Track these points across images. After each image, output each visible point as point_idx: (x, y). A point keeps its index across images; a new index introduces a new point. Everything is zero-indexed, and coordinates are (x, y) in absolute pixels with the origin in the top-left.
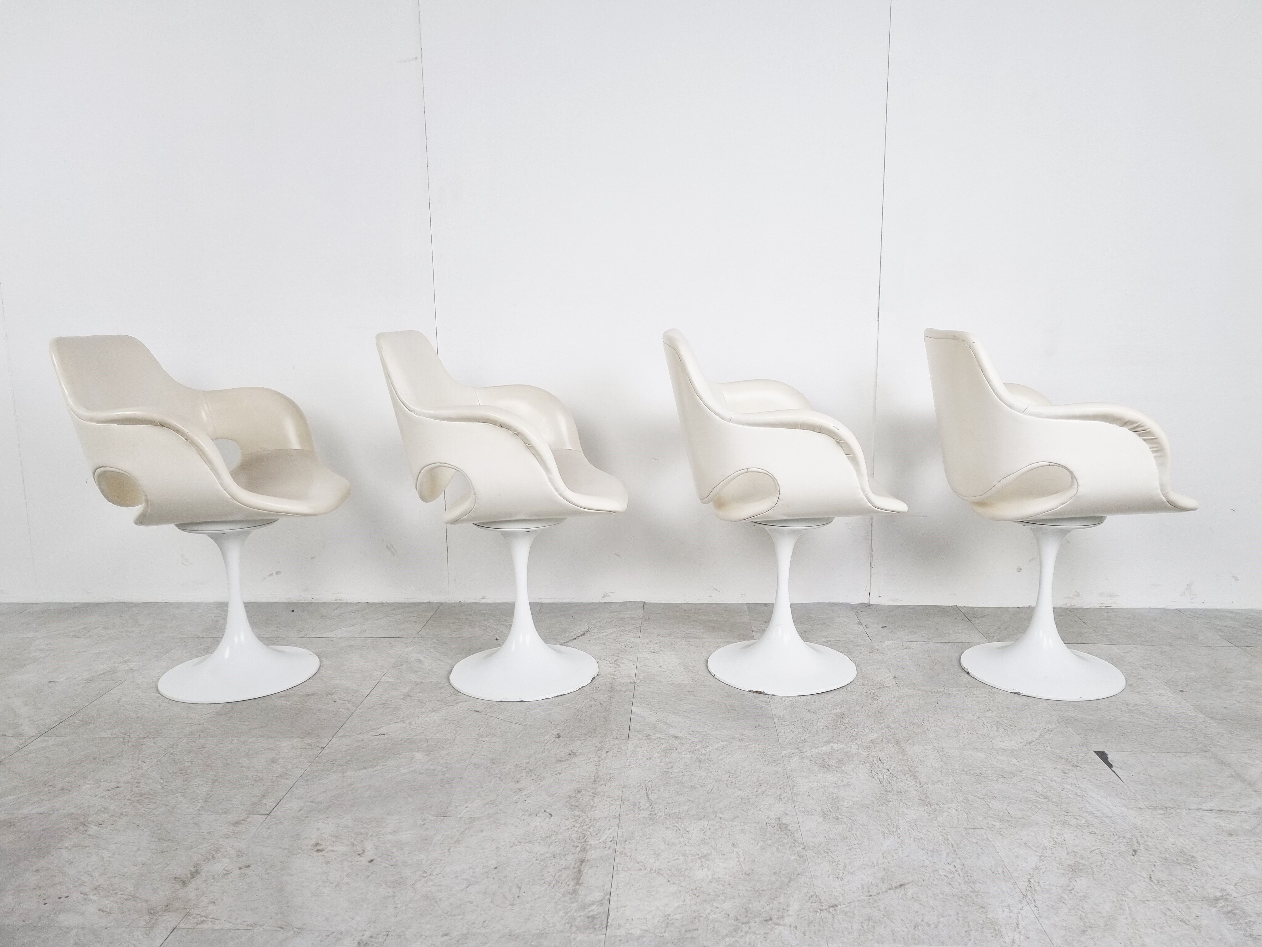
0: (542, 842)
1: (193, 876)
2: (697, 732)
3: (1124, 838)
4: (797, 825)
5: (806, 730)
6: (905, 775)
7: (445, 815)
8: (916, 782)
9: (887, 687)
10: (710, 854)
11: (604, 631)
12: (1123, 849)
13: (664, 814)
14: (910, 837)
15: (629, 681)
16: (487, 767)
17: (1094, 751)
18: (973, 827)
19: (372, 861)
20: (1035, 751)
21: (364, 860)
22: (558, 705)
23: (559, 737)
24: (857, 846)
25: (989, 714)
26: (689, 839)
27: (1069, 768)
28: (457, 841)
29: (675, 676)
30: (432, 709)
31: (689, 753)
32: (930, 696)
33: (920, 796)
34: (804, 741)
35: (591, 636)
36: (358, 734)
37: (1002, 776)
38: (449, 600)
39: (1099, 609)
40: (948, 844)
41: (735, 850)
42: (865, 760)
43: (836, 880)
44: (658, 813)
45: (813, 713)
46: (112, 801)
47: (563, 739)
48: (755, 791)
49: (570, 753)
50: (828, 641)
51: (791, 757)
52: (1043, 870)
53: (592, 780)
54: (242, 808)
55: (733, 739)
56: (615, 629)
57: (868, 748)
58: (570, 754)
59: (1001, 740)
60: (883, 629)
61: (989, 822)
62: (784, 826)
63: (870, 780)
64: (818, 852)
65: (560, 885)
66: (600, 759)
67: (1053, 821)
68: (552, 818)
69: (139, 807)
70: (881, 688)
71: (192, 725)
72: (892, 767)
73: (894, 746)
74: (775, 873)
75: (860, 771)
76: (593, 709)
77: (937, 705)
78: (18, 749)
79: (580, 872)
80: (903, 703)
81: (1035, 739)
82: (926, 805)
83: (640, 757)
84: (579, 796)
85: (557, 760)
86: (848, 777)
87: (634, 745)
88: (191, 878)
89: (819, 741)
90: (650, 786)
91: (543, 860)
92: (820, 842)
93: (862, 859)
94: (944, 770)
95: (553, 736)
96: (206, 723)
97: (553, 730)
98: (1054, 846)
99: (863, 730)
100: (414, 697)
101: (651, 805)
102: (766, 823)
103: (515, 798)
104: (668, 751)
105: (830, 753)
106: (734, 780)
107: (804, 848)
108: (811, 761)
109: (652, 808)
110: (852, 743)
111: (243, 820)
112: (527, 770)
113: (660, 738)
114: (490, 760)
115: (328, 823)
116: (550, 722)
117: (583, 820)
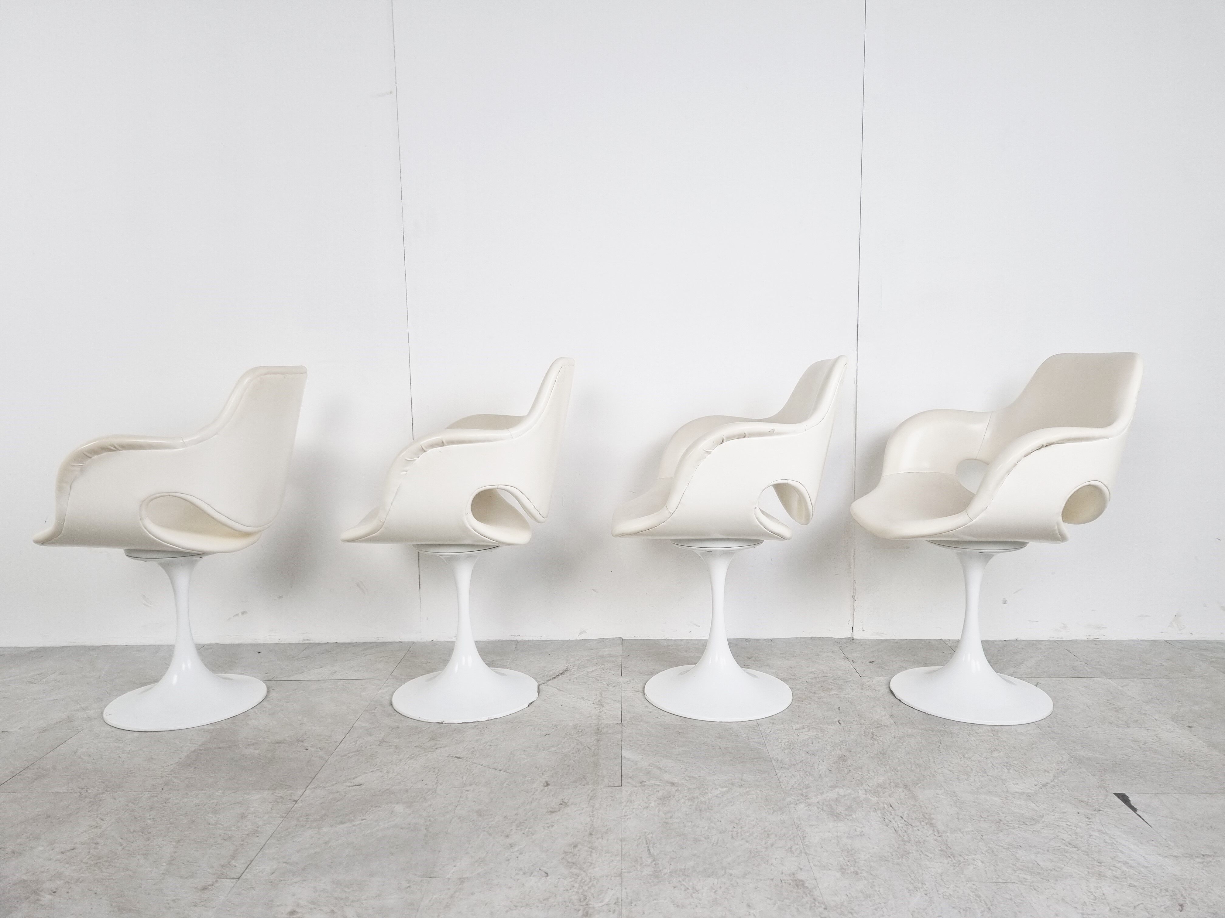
0: (540, 905)
2: (693, 777)
3: (1166, 890)
4: (814, 882)
5: (808, 773)
6: (920, 822)
7: (432, 876)
8: (934, 831)
9: (885, 726)
11: (584, 669)
12: (1168, 903)
13: (669, 871)
14: (939, 894)
15: (615, 722)
16: (474, 820)
17: (1114, 794)
18: (1004, 881)
20: (1053, 794)
22: (544, 750)
23: (548, 785)
24: (883, 905)
25: (996, 754)
26: (700, 899)
27: (1092, 813)
28: (447, 906)
29: (663, 717)
31: (688, 801)
32: (932, 735)
33: (940, 847)
34: (808, 786)
35: (571, 675)
36: (333, 785)
37: (1024, 822)
38: (421, 639)
39: (1086, 641)
40: (981, 901)
41: (751, 911)
42: (875, 807)
44: (662, 869)
45: (812, 755)
46: (67, 866)
47: (552, 787)
48: (764, 842)
50: (816, 677)
51: (797, 804)
53: (588, 833)
54: (210, 871)
55: (733, 784)
56: (595, 668)
57: (876, 793)
58: (561, 804)
59: (1014, 782)
60: (871, 664)
61: (1020, 876)
62: (800, 883)
63: (885, 829)
64: (841, 913)
66: (594, 809)
67: (1086, 873)
68: (548, 878)
69: (97, 871)
70: (879, 727)
71: (154, 777)
72: (905, 815)
73: (903, 791)
75: (873, 819)
76: (581, 753)
77: (940, 745)
80: (904, 744)
81: (1049, 781)
82: (949, 857)
83: (636, 806)
84: (575, 851)
85: (548, 812)
86: (861, 826)
87: (629, 792)
89: (823, 785)
90: (651, 839)
92: (843, 901)
94: (961, 817)
95: (542, 784)
96: (169, 776)
97: (541, 777)
98: (1094, 901)
99: (867, 773)
100: (391, 743)
101: (654, 861)
102: (781, 879)
103: (507, 855)
104: (665, 799)
105: (837, 799)
106: (740, 830)
107: (825, 909)
108: (818, 808)
109: (655, 864)
110: (858, 788)
111: (211, 885)
112: (517, 822)
113: (655, 784)
114: (476, 812)
115: (304, 888)
116: (537, 769)
117: (582, 879)
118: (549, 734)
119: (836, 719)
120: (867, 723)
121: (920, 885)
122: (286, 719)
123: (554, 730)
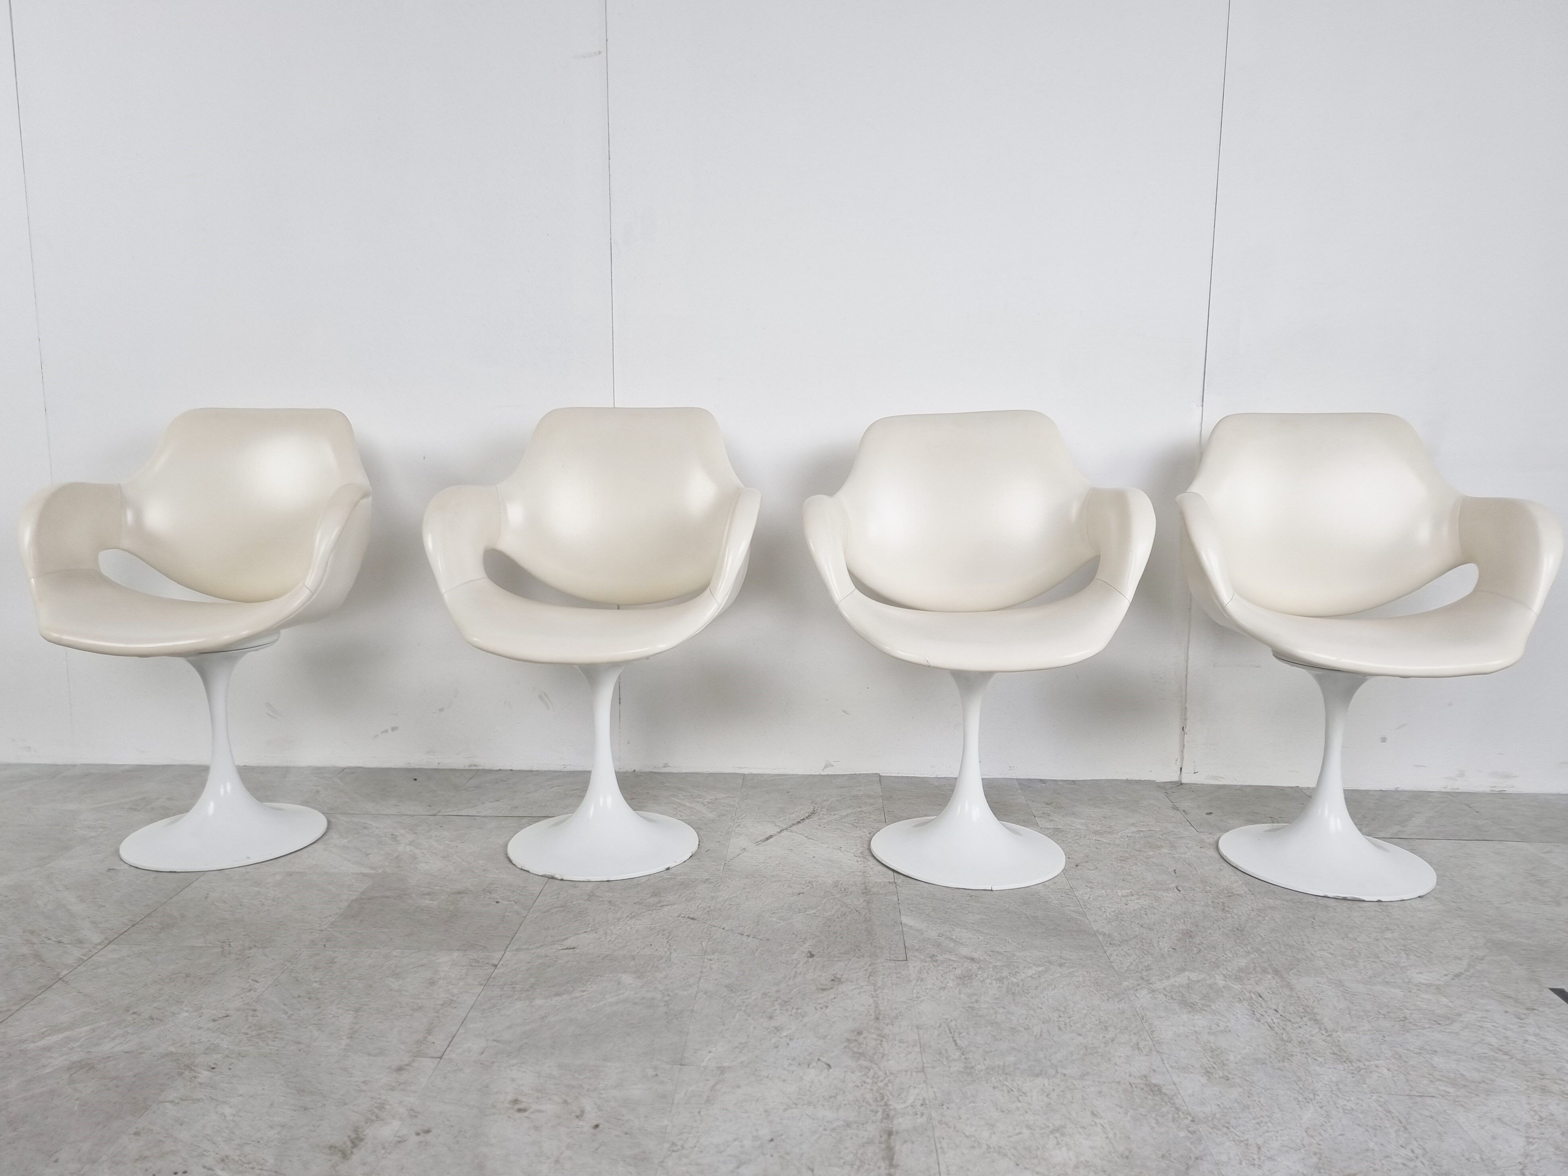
0: (826, 1104)
1: (354, 1145)
2: (998, 952)
4: (1173, 1087)
5: (1146, 952)
6: (1302, 1018)
7: (683, 1063)
8: (1320, 1028)
9: (1237, 894)
10: (1064, 1127)
11: (836, 812)
13: (984, 1067)
14: (1337, 1107)
15: (887, 881)
16: (725, 997)
17: (1549, 989)
18: (1420, 1094)
19: (597, 1126)
20: (1470, 987)
21: (586, 1125)
22: (800, 912)
23: (812, 956)
24: (1267, 1119)
25: (1388, 935)
26: (1030, 1104)
27: (1524, 1012)
28: (708, 1101)
30: (631, 914)
31: (995, 982)
32: (1300, 908)
33: (1331, 1049)
34: (1148, 968)
35: (819, 819)
36: (538, 948)
37: (1436, 1021)
38: (620, 768)
39: (1490, 793)
40: (1393, 1118)
41: (1098, 1121)
42: (1240, 997)
43: (1252, 1167)
44: (975, 1065)
45: (1147, 929)
46: (222, 1036)
47: (818, 959)
48: (1101, 1036)
49: (833, 978)
50: (1139, 831)
51: (1137, 990)
52: (1536, 1158)
53: (873, 1017)
54: (403, 1047)
55: (1050, 962)
56: (849, 811)
57: (1238, 979)
58: (833, 980)
59: (1417, 971)
60: (1207, 816)
61: (1440, 1088)
62: (1156, 1089)
63: (1256, 1025)
64: (1214, 1127)
65: (867, 1166)
66: (876, 988)
67: (1526, 1087)
68: (831, 1070)
69: (261, 1044)
70: (1231, 896)
71: (312, 931)
72: (1281, 1008)
73: (1273, 977)
74: (1163, 1156)
75: (1239, 1012)
76: (848, 918)
77: (1314, 920)
78: (81, 961)
79: (890, 1149)
80: (1267, 918)
81: (1463, 971)
82: (1345, 1062)
83: (929, 987)
84: (861, 1039)
85: (817, 989)
86: (1225, 1020)
87: (918, 969)
88: (353, 1148)
89: (1168, 968)
90: (955, 1027)
91: (833, 1130)
92: (1213, 1112)
93: (1279, 1138)
94: (1354, 1012)
95: (804, 955)
96: (330, 929)
97: (801, 946)
98: (1540, 1122)
99: (1223, 955)
100: (603, 897)
101: (963, 1054)
102: (1130, 1083)
103: (774, 1040)
104: (965, 979)
105: (1188, 985)
106: (1067, 1021)
107: (1193, 1121)
108: (1166, 996)
109: (965, 1058)
110: (1214, 972)
111: (407, 1065)
112: (780, 1001)
113: (950, 959)
114: (726, 986)
115: (525, 1072)
116: (794, 936)
117: (875, 1073)
118: (803, 893)
119: (1174, 885)
120: (1214, 891)
121: (1312, 1096)
122: (464, 863)
123: (808, 888)
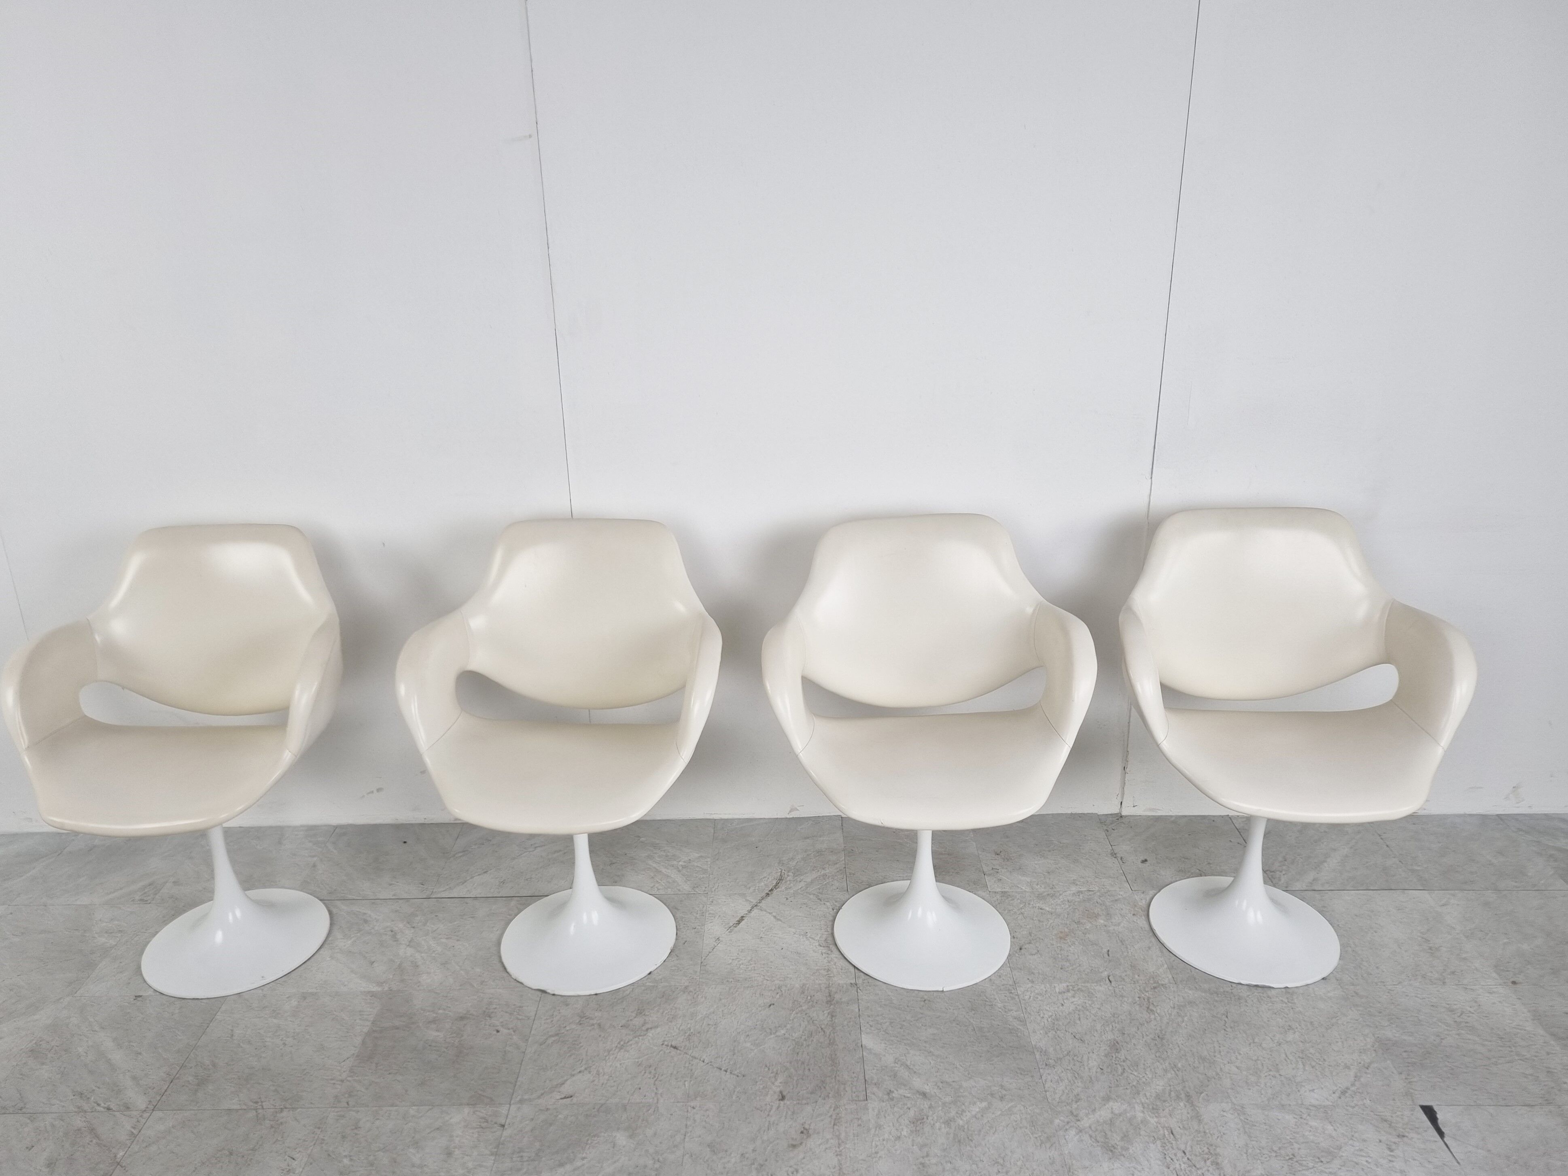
2: (947, 1083)
5: (1076, 1075)
6: (1205, 1161)
9: (1162, 983)
11: (801, 878)
15: (849, 979)
16: (707, 1160)
17: (1421, 1108)
20: (1353, 1107)
22: (771, 1034)
23: (783, 1098)
25: (1290, 1037)
27: (1395, 1140)
30: (619, 1043)
31: (943, 1126)
32: (1217, 1001)
34: (1078, 1098)
35: (786, 890)
36: (539, 1097)
42: (1154, 1135)
45: (1080, 1040)
47: (788, 1104)
49: (802, 1130)
50: (1079, 892)
51: (1066, 1130)
55: (992, 1095)
56: (814, 875)
57: (1155, 1110)
59: (1310, 1088)
60: (1142, 865)
66: (840, 1142)
70: (1156, 987)
71: (334, 1081)
72: (1189, 1148)
73: (1185, 1105)
75: (1152, 1156)
76: (815, 1040)
77: (1226, 1019)
78: (132, 1137)
80: (1185, 1019)
81: (1349, 1085)
83: (886, 1136)
85: (789, 1146)
87: (876, 1111)
89: (1095, 1097)
94: (1250, 1150)
95: (776, 1097)
96: (350, 1079)
97: (773, 1084)
99: (1144, 1074)
100: (593, 1019)
104: (917, 1123)
105: (1111, 1120)
108: (1091, 1137)
110: (1134, 1101)
113: (904, 1096)
114: (708, 1146)
116: (767, 1069)
118: (774, 1004)
119: (1106, 975)
120: (1142, 979)
123: (778, 996)
